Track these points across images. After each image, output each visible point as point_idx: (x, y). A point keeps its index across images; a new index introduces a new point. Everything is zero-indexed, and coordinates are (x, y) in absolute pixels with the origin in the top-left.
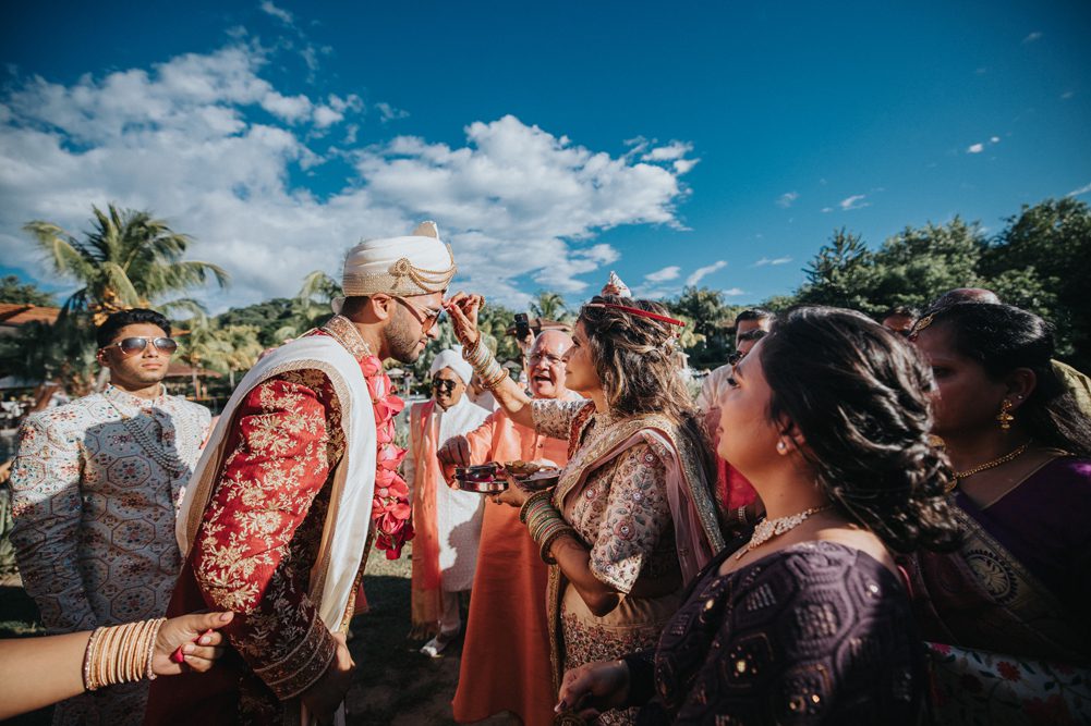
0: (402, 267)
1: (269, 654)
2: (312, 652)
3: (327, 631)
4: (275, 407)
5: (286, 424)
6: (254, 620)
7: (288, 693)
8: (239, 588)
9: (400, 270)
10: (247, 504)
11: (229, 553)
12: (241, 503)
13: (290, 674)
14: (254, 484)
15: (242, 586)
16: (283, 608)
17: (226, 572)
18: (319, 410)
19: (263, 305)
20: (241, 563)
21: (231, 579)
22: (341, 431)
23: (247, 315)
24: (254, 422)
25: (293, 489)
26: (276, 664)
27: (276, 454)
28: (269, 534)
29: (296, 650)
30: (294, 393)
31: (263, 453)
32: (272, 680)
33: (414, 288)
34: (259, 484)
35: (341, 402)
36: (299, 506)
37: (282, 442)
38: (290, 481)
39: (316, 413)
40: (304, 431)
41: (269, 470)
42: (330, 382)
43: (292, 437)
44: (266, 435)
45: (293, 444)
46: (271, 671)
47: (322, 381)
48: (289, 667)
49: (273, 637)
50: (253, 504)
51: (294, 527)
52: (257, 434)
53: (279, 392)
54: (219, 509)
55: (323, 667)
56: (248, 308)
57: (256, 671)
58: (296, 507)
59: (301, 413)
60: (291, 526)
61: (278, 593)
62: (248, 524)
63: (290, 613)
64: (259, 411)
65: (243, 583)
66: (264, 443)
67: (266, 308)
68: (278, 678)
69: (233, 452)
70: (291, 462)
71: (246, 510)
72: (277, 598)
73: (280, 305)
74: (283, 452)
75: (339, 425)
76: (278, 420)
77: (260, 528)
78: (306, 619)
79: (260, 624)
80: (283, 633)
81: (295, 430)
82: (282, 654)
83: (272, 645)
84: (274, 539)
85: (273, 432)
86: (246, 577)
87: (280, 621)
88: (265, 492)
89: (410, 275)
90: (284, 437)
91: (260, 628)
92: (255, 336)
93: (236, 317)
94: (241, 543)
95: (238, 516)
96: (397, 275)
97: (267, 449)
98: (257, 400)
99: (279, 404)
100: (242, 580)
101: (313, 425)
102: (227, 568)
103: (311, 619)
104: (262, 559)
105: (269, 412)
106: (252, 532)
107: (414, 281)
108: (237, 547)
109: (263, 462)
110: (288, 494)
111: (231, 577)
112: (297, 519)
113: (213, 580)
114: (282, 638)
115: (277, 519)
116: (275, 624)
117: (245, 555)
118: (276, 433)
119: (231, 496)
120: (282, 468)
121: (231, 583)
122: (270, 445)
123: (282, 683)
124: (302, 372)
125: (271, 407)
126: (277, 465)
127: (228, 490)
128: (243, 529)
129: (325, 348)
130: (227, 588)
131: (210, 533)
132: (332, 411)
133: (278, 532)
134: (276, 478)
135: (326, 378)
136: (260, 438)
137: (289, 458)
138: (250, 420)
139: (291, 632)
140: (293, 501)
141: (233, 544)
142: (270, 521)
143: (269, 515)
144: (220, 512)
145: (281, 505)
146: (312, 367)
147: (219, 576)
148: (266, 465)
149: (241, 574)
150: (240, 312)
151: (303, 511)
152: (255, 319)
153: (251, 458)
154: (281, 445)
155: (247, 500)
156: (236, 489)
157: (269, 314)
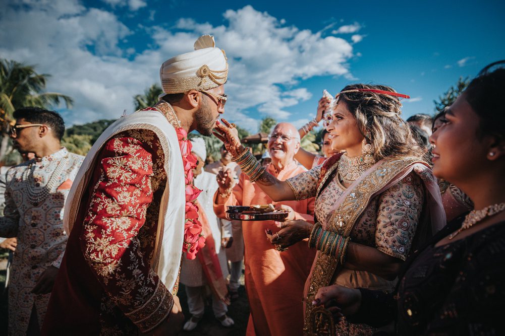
0: (205, 71)
1: (133, 304)
2: (158, 303)
3: (168, 291)
4: (123, 152)
5: (130, 163)
6: (121, 283)
7: (147, 328)
8: (110, 263)
9: (203, 73)
10: (109, 213)
11: (102, 242)
12: (106, 212)
13: (146, 316)
14: (113, 200)
15: (112, 262)
16: (138, 275)
17: (102, 253)
18: (149, 157)
19: (94, 123)
20: (109, 247)
21: (105, 258)
22: (164, 171)
23: (84, 129)
24: (110, 162)
25: (136, 204)
26: (137, 310)
27: (124, 182)
28: (124, 230)
29: (148, 301)
30: (135, 144)
31: (116, 181)
32: (137, 320)
33: (212, 84)
34: (115, 201)
35: (164, 152)
36: (140, 214)
37: (127, 175)
38: (133, 199)
39: (148, 158)
40: (140, 168)
41: (120, 192)
42: (158, 139)
43: (134, 172)
44: (118, 170)
45: (134, 176)
46: (134, 314)
47: (152, 138)
48: (146, 311)
49: (134, 293)
50: (113, 213)
51: (139, 227)
52: (112, 169)
53: (126, 144)
54: (93, 216)
55: (167, 312)
56: (85, 125)
57: (126, 314)
58: (138, 214)
59: (139, 157)
60: (137, 226)
61: (134, 265)
62: (111, 225)
63: (142, 279)
64: (113, 154)
65: (113, 260)
66: (116, 175)
67: (95, 125)
68: (140, 319)
69: (98, 181)
70: (133, 187)
71: (110, 216)
72: (134, 269)
73: (104, 123)
74: (128, 181)
75: (162, 166)
76: (125, 161)
77: (119, 226)
78: (154, 283)
79: (125, 285)
80: (139, 290)
81: (135, 167)
82: (141, 304)
83: (134, 298)
84: (128, 233)
85: (121, 168)
86: (114, 256)
87: (137, 283)
88: (120, 206)
89: (209, 76)
90: (128, 171)
91: (125, 287)
92: (89, 141)
93: (77, 130)
94: (108, 235)
95: (105, 220)
96: (202, 77)
97: (118, 179)
98: (112, 146)
99: (126, 150)
100: (111, 257)
101: (146, 165)
102: (102, 251)
103: (156, 283)
104: (122, 245)
105: (119, 155)
106: (114, 229)
107: (212, 79)
108: (106, 238)
109: (116, 187)
110: (134, 207)
111: (104, 256)
112: (140, 222)
113: (94, 259)
114: (140, 294)
115: (128, 222)
116: (134, 285)
117: (111, 243)
118: (123, 169)
119: (100, 208)
120: (128, 191)
121: (105, 260)
122: (120, 176)
123: (142, 322)
124: (141, 131)
125: (121, 152)
126: (125, 189)
127: (98, 204)
128: (108, 227)
129: (154, 118)
130: (103, 263)
131: (90, 231)
132: (158, 157)
133: (129, 229)
134: (125, 197)
135: (155, 136)
136: (114, 172)
137: (132, 185)
138: (107, 160)
139: (144, 290)
140: (137, 211)
141: (104, 236)
142: (124, 222)
143: (124, 219)
144: (93, 218)
145: (130, 213)
146: (147, 128)
147: (97, 256)
148: (118, 189)
149: (111, 254)
150: (80, 127)
151: (143, 217)
152: (89, 131)
153: (109, 184)
154: (127, 176)
155: (109, 210)
156: (102, 204)
157: (97, 129)
